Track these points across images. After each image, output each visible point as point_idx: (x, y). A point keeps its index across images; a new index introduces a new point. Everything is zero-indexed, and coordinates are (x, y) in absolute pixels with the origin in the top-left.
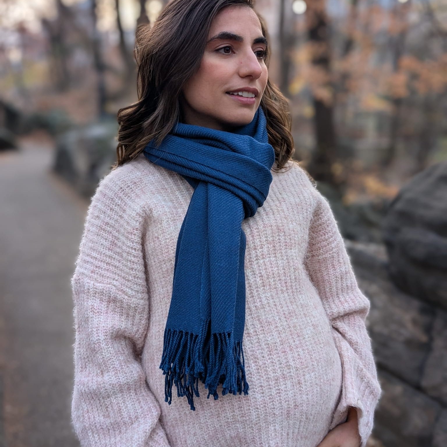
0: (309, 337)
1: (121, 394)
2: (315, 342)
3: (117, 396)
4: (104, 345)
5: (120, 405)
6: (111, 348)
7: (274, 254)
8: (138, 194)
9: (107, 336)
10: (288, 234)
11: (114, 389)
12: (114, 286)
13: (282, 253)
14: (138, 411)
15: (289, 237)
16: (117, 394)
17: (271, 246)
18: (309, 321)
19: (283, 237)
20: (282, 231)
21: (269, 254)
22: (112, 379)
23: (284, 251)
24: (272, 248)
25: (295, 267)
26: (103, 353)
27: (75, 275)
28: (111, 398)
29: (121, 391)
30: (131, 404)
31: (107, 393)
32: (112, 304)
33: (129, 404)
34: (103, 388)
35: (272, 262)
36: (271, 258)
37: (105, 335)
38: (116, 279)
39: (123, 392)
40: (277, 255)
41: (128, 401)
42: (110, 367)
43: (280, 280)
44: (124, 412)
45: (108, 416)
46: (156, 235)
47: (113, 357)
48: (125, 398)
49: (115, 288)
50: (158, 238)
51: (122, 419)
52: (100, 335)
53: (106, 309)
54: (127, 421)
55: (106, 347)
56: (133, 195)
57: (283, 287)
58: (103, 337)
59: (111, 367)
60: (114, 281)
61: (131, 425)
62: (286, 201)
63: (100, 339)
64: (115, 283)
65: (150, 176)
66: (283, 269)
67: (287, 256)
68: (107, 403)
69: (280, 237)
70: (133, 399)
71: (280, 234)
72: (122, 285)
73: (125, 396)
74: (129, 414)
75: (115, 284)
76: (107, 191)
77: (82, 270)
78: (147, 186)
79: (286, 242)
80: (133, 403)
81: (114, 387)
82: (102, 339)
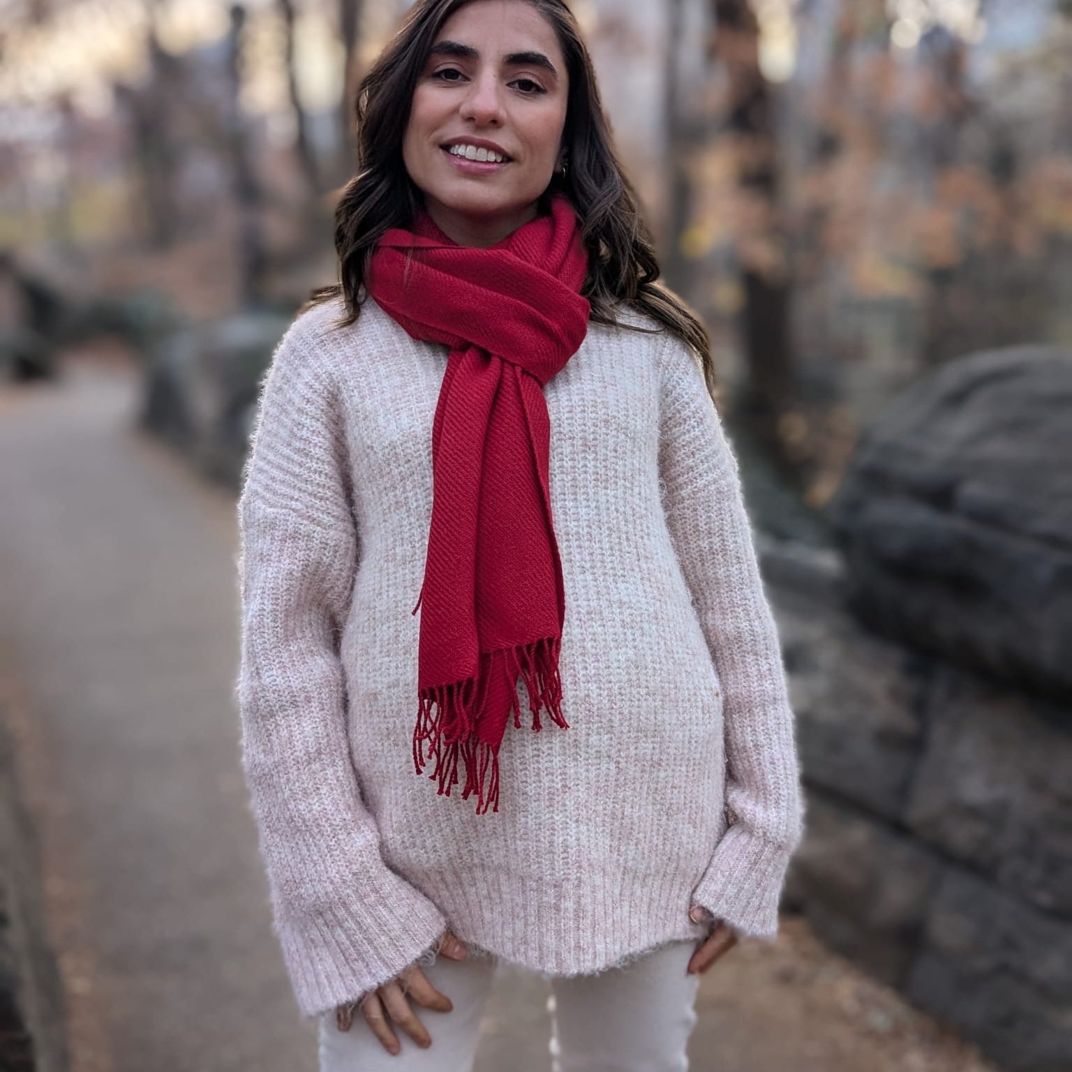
0: (619, 668)
1: (294, 710)
2: (630, 680)
3: (286, 713)
4: (269, 620)
5: (293, 729)
6: (281, 629)
7: (572, 494)
8: (348, 354)
9: (277, 605)
10: (602, 458)
11: (282, 701)
12: (293, 510)
13: (588, 494)
14: (321, 741)
15: (604, 463)
16: (286, 710)
17: (569, 477)
18: (631, 637)
19: (592, 463)
20: (592, 449)
21: (564, 494)
22: (277, 682)
23: (593, 491)
24: (570, 483)
25: (610, 525)
26: (266, 635)
27: (244, 495)
28: (277, 717)
29: (294, 704)
30: (310, 727)
31: (269, 709)
32: (289, 544)
33: (307, 727)
34: (262, 699)
35: (567, 510)
36: (567, 503)
37: (275, 604)
38: (296, 497)
39: (298, 706)
40: (578, 497)
41: (306, 722)
42: (274, 661)
43: (580, 547)
44: (298, 741)
45: (271, 751)
46: (369, 442)
47: (280, 645)
48: (301, 716)
49: (294, 514)
50: (372, 447)
51: (292, 754)
52: (266, 602)
53: (278, 553)
54: (302, 758)
55: (273, 624)
56: (338, 353)
57: (585, 561)
58: (270, 606)
59: (277, 661)
60: (293, 502)
61: (308, 765)
62: (618, 386)
63: (264, 610)
64: (294, 504)
65: (374, 325)
66: (587, 526)
67: (598, 501)
68: (269, 727)
69: (587, 462)
70: (314, 717)
71: (587, 456)
72: (307, 508)
73: (301, 713)
74: (306, 744)
75: (294, 506)
76: (298, 344)
77: (255, 486)
78: (365, 342)
79: (597, 474)
80: (314, 725)
81: (281, 696)
82: (268, 610)
